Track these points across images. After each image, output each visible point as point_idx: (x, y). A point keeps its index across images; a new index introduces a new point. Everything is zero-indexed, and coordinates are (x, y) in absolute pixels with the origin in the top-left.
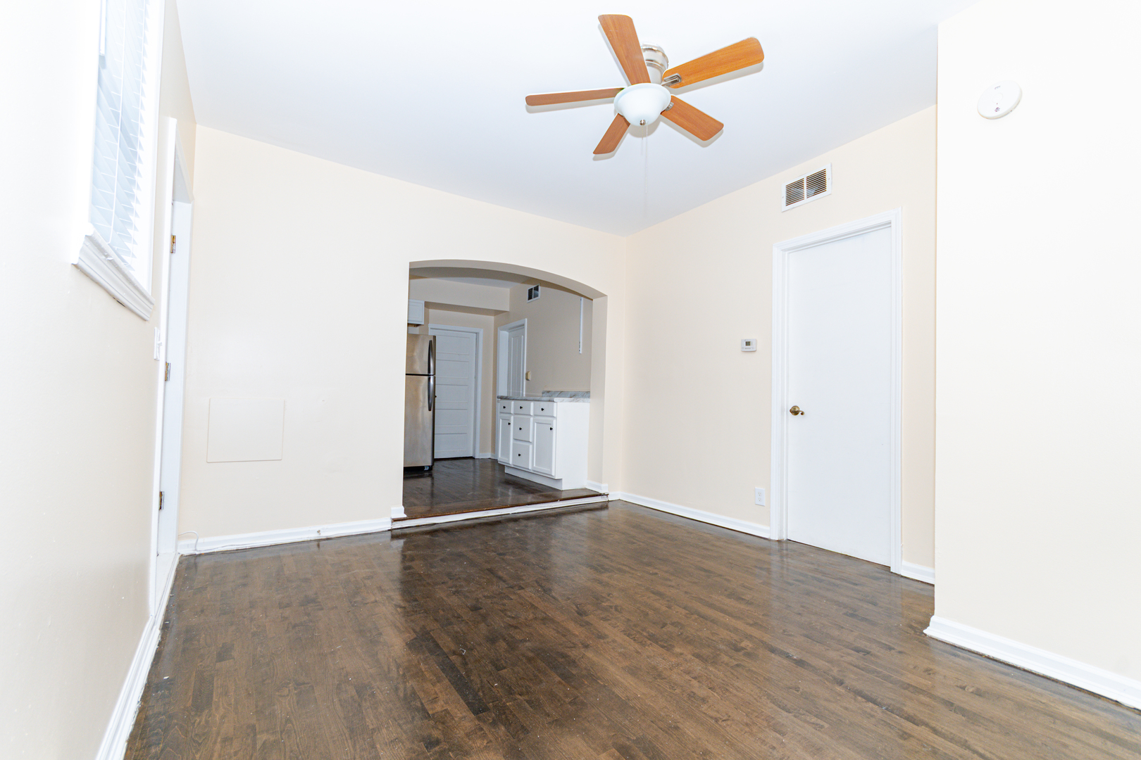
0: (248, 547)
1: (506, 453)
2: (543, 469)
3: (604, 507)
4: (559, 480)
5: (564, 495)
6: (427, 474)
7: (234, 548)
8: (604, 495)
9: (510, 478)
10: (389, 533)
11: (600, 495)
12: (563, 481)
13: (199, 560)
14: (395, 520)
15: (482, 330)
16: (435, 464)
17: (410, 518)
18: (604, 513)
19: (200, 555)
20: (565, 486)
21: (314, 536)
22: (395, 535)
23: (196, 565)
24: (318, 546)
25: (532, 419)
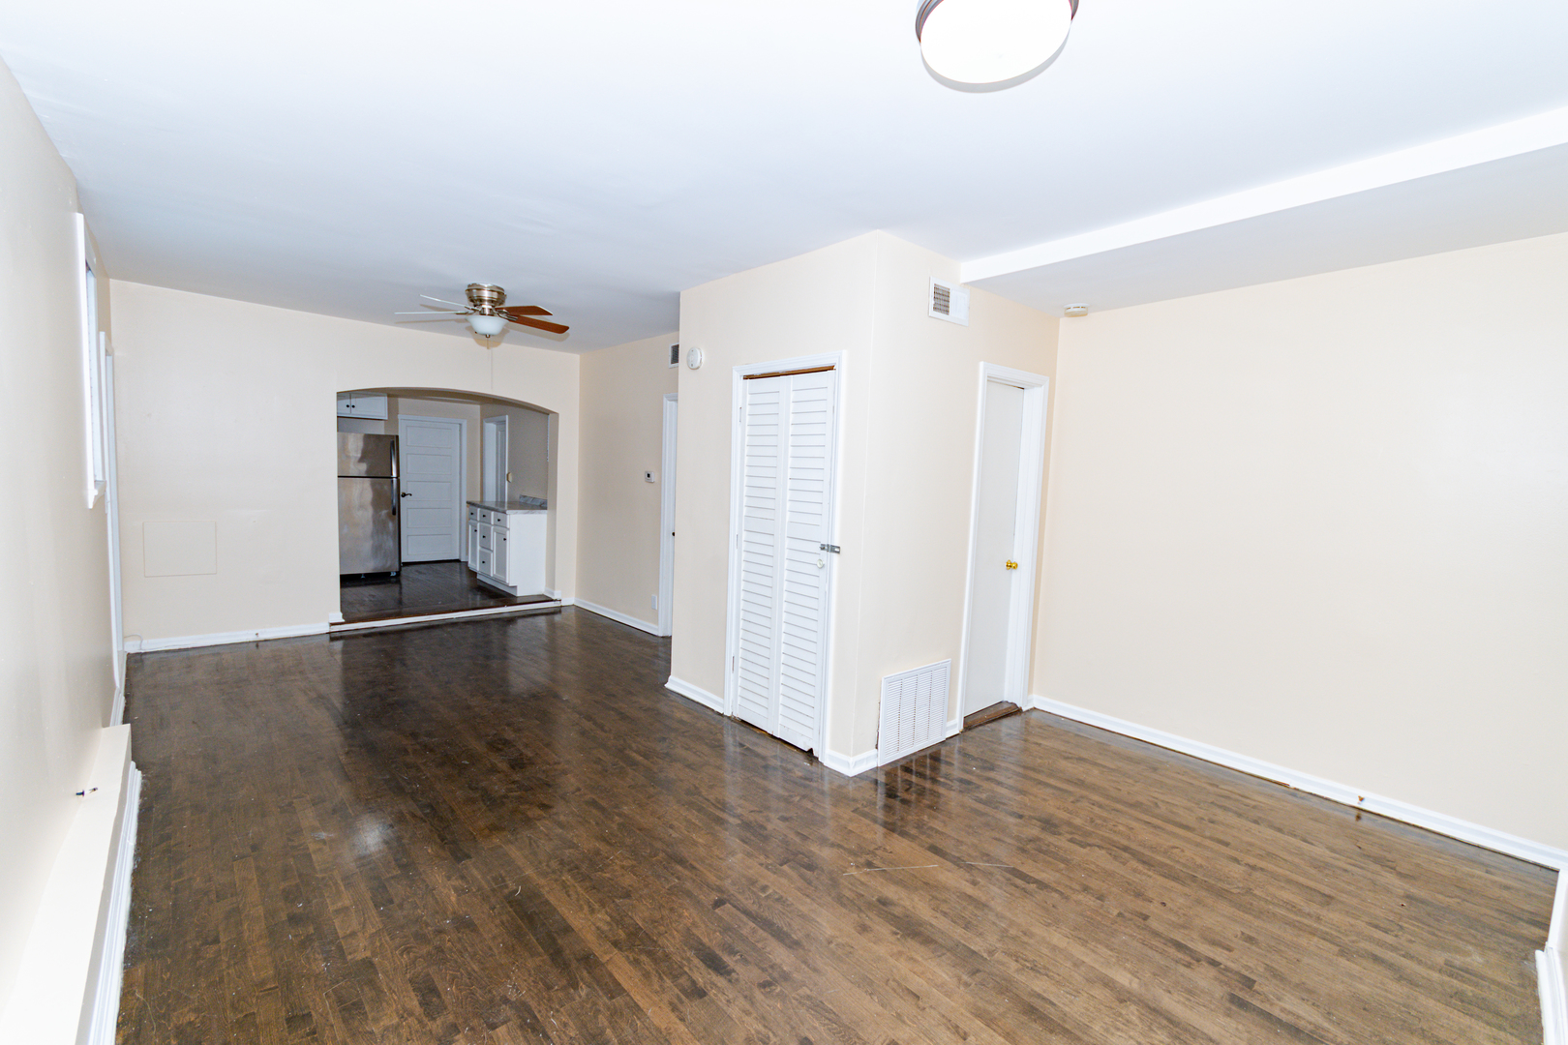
0: (189, 647)
1: (474, 560)
2: (500, 577)
3: (558, 611)
4: (515, 587)
5: (519, 601)
6: (394, 580)
7: (177, 648)
8: (556, 600)
9: (481, 584)
10: (328, 635)
11: (552, 600)
12: (518, 588)
13: (143, 657)
14: (332, 624)
15: (466, 422)
16: (403, 569)
17: (348, 622)
18: (557, 618)
19: (146, 653)
20: (520, 593)
21: (252, 638)
22: (333, 637)
23: (142, 661)
24: (257, 646)
25: (492, 528)
